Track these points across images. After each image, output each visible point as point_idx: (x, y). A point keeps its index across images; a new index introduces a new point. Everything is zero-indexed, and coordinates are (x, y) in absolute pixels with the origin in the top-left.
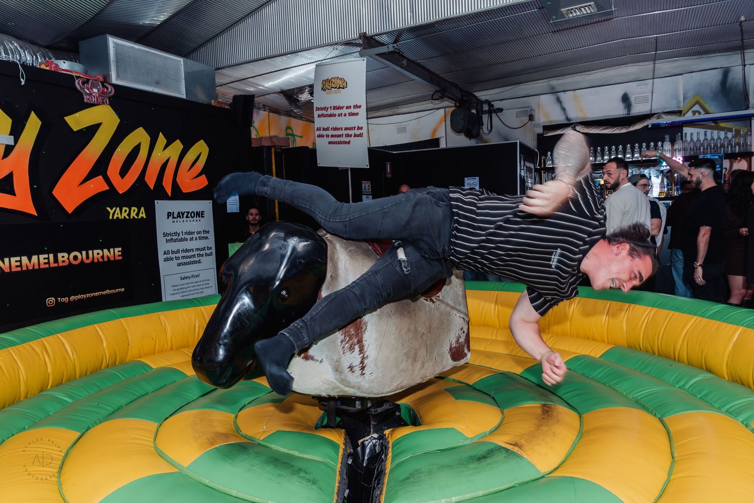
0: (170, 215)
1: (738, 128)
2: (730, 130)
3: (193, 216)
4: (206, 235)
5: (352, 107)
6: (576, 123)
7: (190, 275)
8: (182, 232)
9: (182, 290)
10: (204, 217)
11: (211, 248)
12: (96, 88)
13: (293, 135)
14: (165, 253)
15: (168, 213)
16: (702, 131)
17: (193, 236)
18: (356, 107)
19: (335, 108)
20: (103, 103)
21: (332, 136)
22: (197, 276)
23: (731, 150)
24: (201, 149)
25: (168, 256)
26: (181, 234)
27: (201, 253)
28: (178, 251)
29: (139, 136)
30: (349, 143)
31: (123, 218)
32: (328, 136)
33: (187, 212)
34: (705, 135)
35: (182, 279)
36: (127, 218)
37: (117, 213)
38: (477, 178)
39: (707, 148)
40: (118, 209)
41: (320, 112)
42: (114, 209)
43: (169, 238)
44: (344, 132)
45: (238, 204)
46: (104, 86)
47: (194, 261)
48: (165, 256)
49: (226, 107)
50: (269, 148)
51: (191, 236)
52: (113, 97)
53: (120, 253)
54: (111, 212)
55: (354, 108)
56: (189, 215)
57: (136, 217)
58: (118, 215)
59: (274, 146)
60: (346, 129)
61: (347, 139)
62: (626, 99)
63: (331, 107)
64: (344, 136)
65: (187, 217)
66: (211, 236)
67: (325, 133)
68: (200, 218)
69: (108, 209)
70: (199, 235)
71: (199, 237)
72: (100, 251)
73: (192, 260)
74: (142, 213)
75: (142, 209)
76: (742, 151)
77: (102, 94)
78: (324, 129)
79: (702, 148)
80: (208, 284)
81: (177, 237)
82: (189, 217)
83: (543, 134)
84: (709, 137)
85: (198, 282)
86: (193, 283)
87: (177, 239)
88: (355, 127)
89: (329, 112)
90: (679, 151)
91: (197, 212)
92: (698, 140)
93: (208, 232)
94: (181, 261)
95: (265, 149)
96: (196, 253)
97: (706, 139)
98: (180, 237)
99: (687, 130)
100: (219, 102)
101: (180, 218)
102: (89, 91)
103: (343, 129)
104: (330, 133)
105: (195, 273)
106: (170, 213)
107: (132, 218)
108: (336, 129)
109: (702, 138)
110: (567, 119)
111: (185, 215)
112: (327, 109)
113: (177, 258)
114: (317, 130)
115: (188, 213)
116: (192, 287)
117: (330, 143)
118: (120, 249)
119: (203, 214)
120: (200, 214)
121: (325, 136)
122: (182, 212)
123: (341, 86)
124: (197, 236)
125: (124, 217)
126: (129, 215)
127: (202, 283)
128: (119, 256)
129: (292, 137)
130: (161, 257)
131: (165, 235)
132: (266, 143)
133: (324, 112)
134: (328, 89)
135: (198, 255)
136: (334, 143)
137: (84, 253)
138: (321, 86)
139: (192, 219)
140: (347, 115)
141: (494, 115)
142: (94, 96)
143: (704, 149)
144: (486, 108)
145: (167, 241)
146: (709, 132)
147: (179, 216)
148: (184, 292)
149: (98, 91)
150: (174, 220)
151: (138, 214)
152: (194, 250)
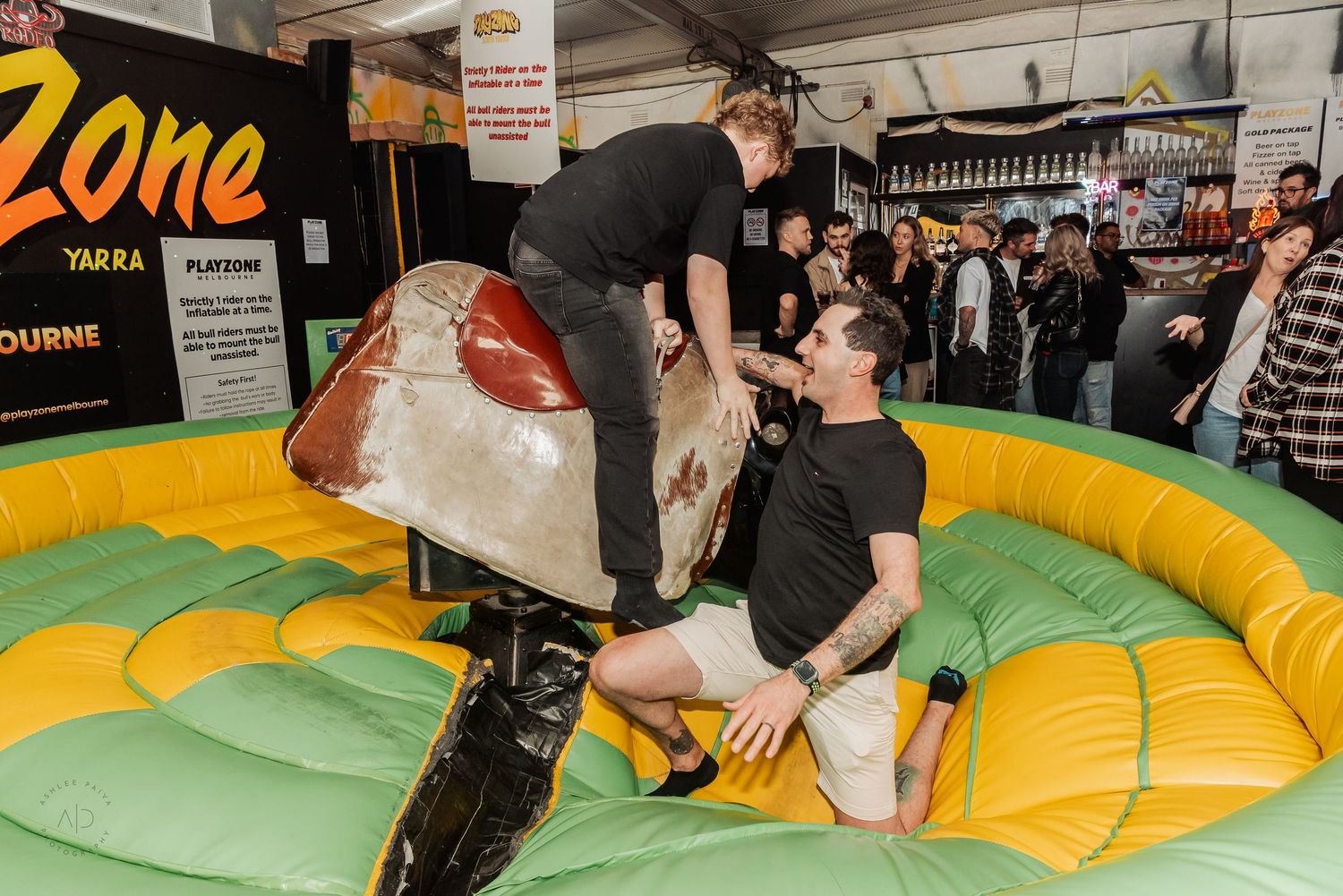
0: (193, 267)
1: (1214, 131)
2: (1200, 135)
3: (238, 268)
4: (264, 305)
5: (530, 70)
6: (945, 114)
7: (237, 376)
8: (218, 298)
9: (223, 405)
10: (259, 270)
11: (276, 329)
12: (25, 11)
13: (439, 123)
14: (185, 336)
15: (189, 261)
16: (1154, 135)
17: (240, 305)
18: (537, 69)
19: (498, 70)
20: (42, 43)
21: (496, 124)
22: (252, 379)
23: (1200, 170)
24: (248, 141)
25: (193, 342)
26: (216, 301)
27: (257, 337)
28: (211, 334)
29: (122, 113)
30: (526, 137)
31: (97, 269)
32: (487, 123)
33: (225, 261)
34: (1160, 142)
35: (222, 384)
36: (107, 268)
37: (84, 260)
38: (766, 211)
39: (1161, 167)
40: (87, 251)
41: (473, 78)
42: (79, 251)
43: (193, 308)
44: (518, 117)
45: (327, 248)
46: (41, 10)
47: (244, 352)
48: (187, 342)
49: (297, 62)
50: (383, 144)
51: (236, 306)
52: (63, 31)
53: (96, 335)
54: (74, 257)
55: (534, 71)
56: (231, 267)
57: (125, 268)
58: (87, 262)
59: (393, 141)
60: (520, 111)
61: (523, 131)
62: (1031, 72)
63: (492, 68)
64: (517, 124)
65: (226, 270)
66: (276, 306)
67: (482, 117)
68: (253, 273)
69: (67, 251)
70: (252, 304)
71: (252, 308)
72: (55, 330)
73: (240, 349)
74: (137, 261)
75: (136, 253)
76: (1216, 172)
77: (37, 25)
78: (481, 111)
79: (1152, 165)
80: (273, 393)
81: (208, 307)
82: (230, 271)
83: (887, 133)
84: (1165, 147)
85: (253, 390)
86: (243, 391)
87: (208, 310)
88: (536, 109)
89: (490, 77)
90: (1115, 168)
91: (246, 261)
92: (1147, 151)
93: (269, 299)
94: (217, 351)
95: (375, 147)
96: (248, 337)
97: (1159, 150)
98: (214, 308)
99: (1131, 133)
100: (281, 53)
101: (213, 271)
102: (12, 19)
103: (515, 111)
104: (493, 117)
105: (248, 375)
106: (193, 262)
107: (115, 268)
108: (501, 110)
109: (1153, 148)
110: (930, 105)
111: (223, 265)
112: (486, 72)
113: (212, 346)
114: (469, 111)
115: (229, 262)
116: (242, 398)
117: (492, 137)
118: (95, 327)
119: (259, 265)
120: (252, 266)
121: (483, 123)
122: (215, 261)
123: (510, 28)
124: (249, 306)
125: (101, 267)
126: (110, 263)
127: (260, 392)
128: (94, 339)
129: (436, 126)
130: (178, 343)
131: (184, 302)
132: (377, 135)
133: (480, 78)
134: (486, 33)
135: (250, 340)
136: (500, 137)
137: (23, 333)
138: (472, 27)
139: (236, 274)
140: (522, 84)
141: (801, 96)
142: (21, 28)
143: (1155, 167)
144: (788, 81)
145: (189, 314)
146: (1166, 136)
147: (209, 267)
148: (225, 408)
149: (31, 18)
150: (200, 274)
151: (127, 263)
152: (244, 331)
